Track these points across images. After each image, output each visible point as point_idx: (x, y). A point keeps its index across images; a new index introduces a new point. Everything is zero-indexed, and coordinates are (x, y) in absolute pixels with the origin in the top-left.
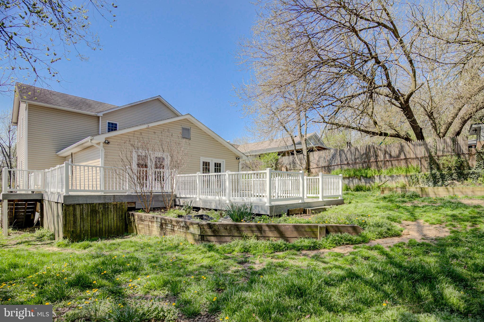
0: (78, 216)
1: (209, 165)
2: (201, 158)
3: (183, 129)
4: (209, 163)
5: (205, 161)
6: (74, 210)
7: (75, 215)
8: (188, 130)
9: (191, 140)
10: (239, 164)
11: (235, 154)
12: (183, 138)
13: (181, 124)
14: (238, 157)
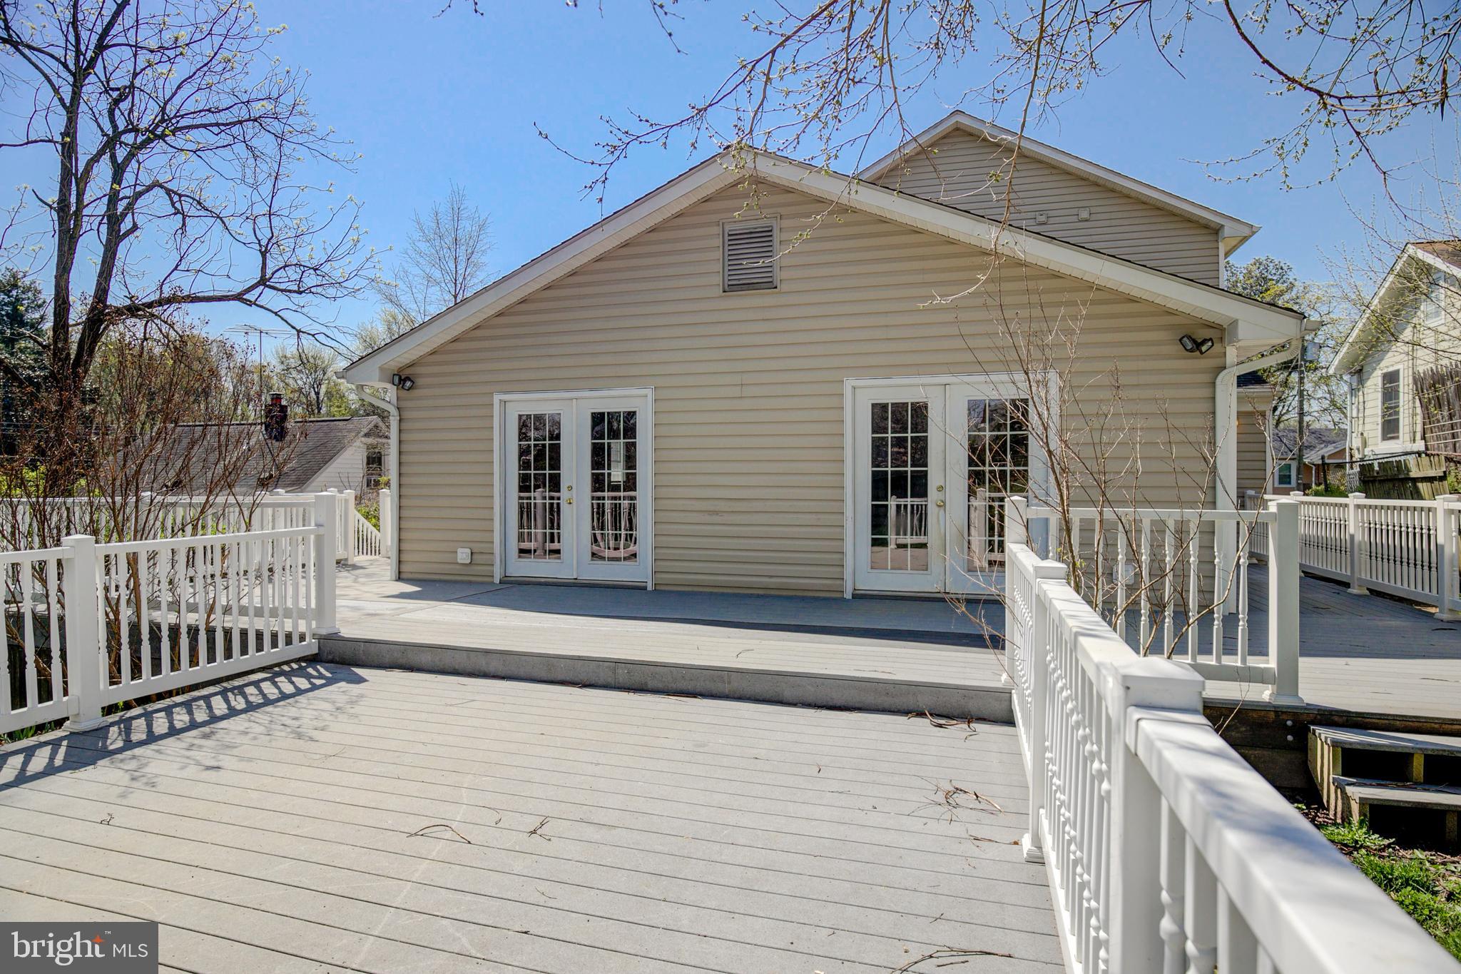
1: (922, 425)
2: (851, 383)
3: (733, 238)
4: (922, 409)
5: (890, 397)
8: (766, 234)
9: (784, 287)
10: (1214, 384)
11: (1170, 313)
12: (731, 288)
13: (714, 218)
14: (1201, 334)
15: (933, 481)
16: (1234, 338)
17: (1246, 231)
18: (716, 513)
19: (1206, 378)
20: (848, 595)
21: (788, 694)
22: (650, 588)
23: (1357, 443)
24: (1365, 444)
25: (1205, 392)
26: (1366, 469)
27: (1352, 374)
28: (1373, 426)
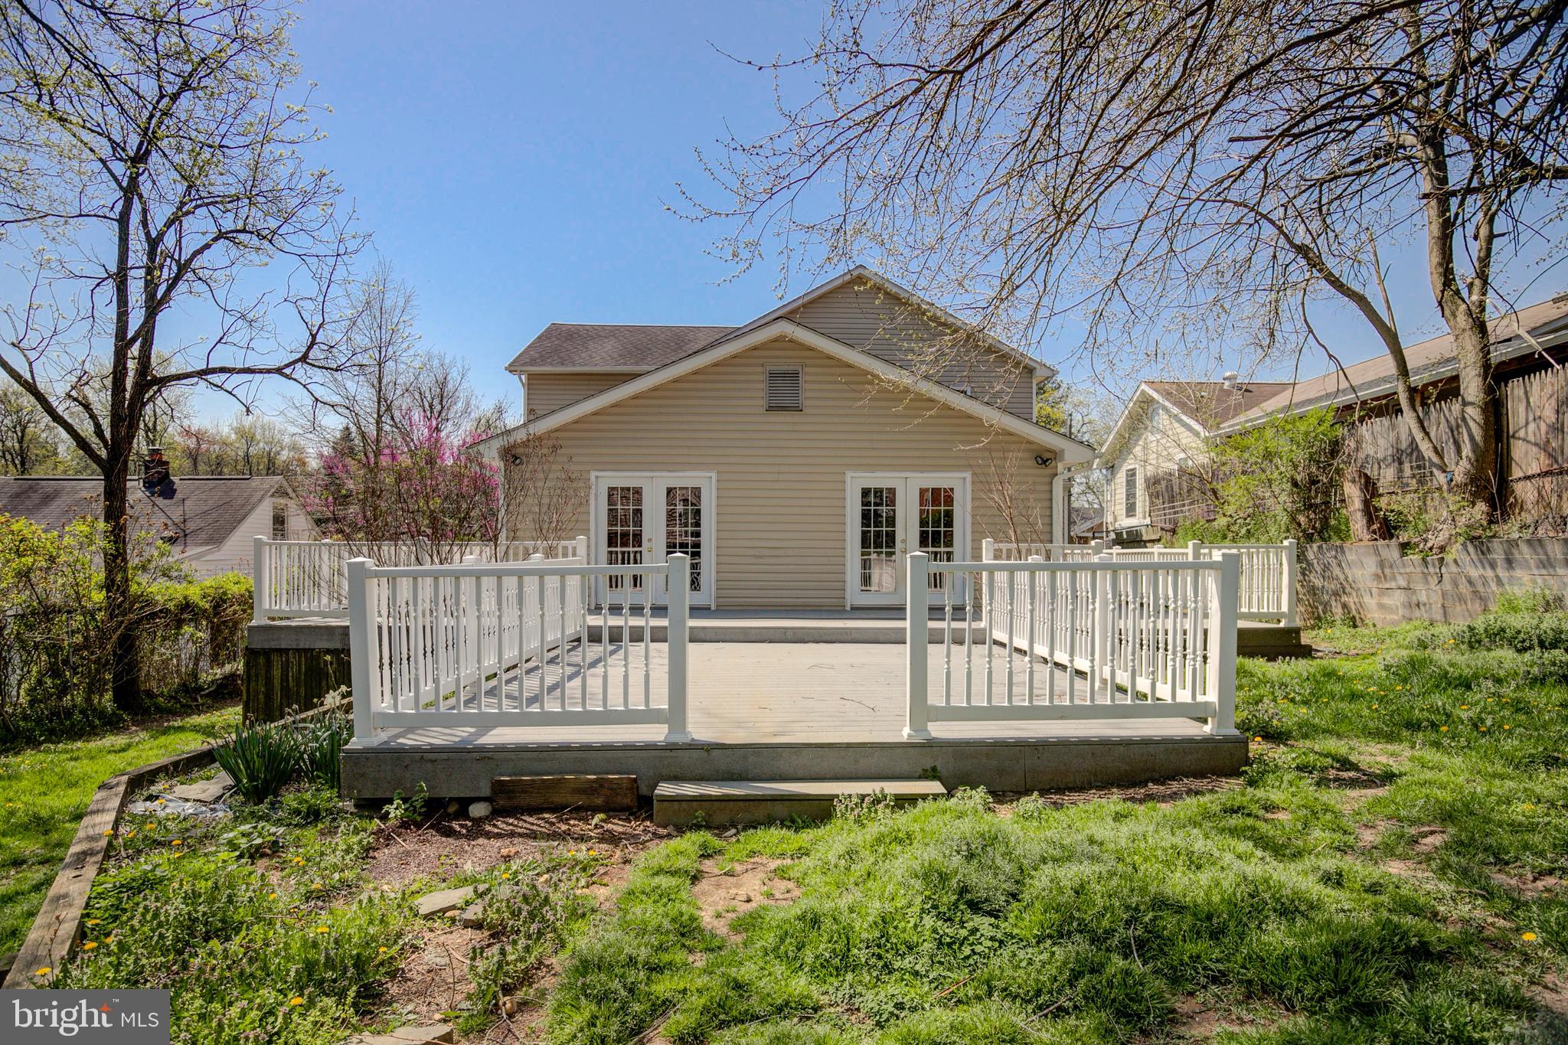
0: (277, 683)
1: (892, 502)
2: (849, 474)
3: (773, 376)
4: (892, 491)
5: (873, 484)
6: (269, 665)
7: (269, 681)
8: (795, 375)
9: (806, 411)
10: (1051, 483)
11: (1029, 442)
12: (771, 409)
13: (762, 361)
14: (1046, 455)
15: (899, 537)
16: (1062, 459)
17: (1049, 374)
18: (760, 557)
19: (1047, 480)
20: (848, 608)
21: (881, 639)
22: (713, 608)
23: (1110, 519)
24: (1115, 520)
25: (1047, 488)
26: (1119, 534)
27: (1107, 469)
28: (1121, 509)
